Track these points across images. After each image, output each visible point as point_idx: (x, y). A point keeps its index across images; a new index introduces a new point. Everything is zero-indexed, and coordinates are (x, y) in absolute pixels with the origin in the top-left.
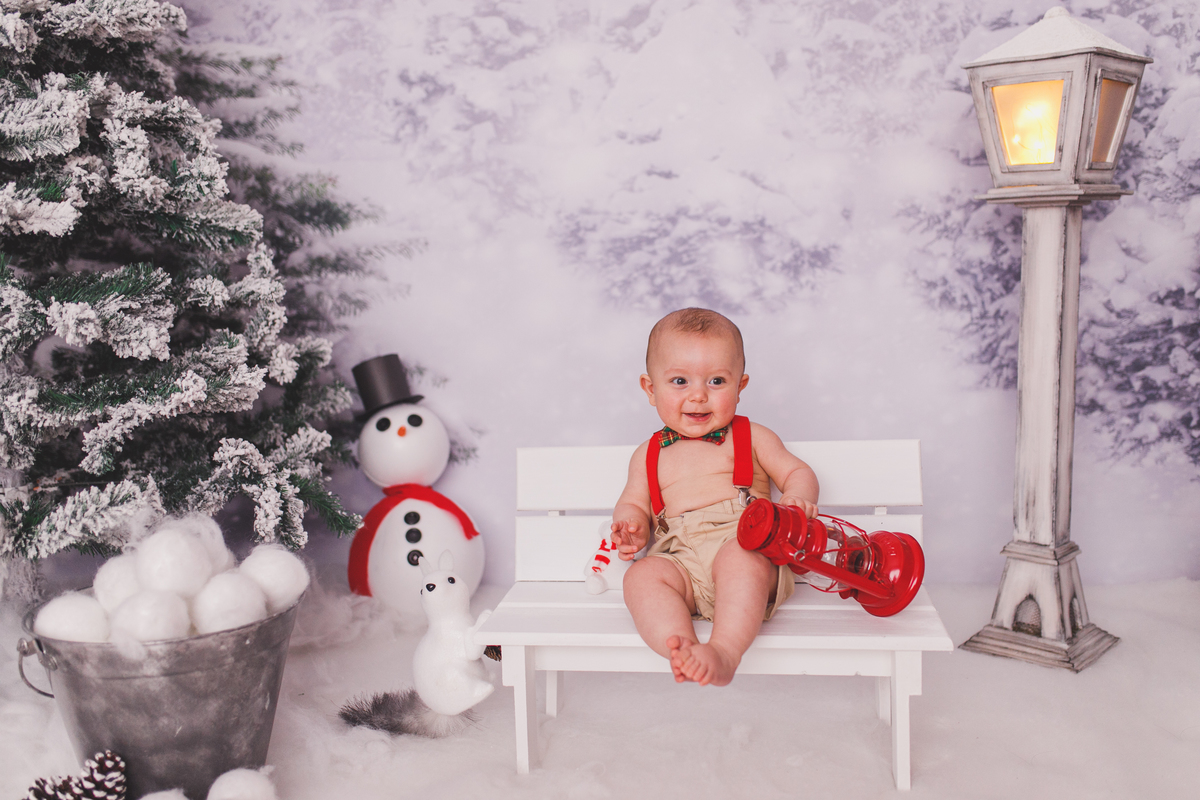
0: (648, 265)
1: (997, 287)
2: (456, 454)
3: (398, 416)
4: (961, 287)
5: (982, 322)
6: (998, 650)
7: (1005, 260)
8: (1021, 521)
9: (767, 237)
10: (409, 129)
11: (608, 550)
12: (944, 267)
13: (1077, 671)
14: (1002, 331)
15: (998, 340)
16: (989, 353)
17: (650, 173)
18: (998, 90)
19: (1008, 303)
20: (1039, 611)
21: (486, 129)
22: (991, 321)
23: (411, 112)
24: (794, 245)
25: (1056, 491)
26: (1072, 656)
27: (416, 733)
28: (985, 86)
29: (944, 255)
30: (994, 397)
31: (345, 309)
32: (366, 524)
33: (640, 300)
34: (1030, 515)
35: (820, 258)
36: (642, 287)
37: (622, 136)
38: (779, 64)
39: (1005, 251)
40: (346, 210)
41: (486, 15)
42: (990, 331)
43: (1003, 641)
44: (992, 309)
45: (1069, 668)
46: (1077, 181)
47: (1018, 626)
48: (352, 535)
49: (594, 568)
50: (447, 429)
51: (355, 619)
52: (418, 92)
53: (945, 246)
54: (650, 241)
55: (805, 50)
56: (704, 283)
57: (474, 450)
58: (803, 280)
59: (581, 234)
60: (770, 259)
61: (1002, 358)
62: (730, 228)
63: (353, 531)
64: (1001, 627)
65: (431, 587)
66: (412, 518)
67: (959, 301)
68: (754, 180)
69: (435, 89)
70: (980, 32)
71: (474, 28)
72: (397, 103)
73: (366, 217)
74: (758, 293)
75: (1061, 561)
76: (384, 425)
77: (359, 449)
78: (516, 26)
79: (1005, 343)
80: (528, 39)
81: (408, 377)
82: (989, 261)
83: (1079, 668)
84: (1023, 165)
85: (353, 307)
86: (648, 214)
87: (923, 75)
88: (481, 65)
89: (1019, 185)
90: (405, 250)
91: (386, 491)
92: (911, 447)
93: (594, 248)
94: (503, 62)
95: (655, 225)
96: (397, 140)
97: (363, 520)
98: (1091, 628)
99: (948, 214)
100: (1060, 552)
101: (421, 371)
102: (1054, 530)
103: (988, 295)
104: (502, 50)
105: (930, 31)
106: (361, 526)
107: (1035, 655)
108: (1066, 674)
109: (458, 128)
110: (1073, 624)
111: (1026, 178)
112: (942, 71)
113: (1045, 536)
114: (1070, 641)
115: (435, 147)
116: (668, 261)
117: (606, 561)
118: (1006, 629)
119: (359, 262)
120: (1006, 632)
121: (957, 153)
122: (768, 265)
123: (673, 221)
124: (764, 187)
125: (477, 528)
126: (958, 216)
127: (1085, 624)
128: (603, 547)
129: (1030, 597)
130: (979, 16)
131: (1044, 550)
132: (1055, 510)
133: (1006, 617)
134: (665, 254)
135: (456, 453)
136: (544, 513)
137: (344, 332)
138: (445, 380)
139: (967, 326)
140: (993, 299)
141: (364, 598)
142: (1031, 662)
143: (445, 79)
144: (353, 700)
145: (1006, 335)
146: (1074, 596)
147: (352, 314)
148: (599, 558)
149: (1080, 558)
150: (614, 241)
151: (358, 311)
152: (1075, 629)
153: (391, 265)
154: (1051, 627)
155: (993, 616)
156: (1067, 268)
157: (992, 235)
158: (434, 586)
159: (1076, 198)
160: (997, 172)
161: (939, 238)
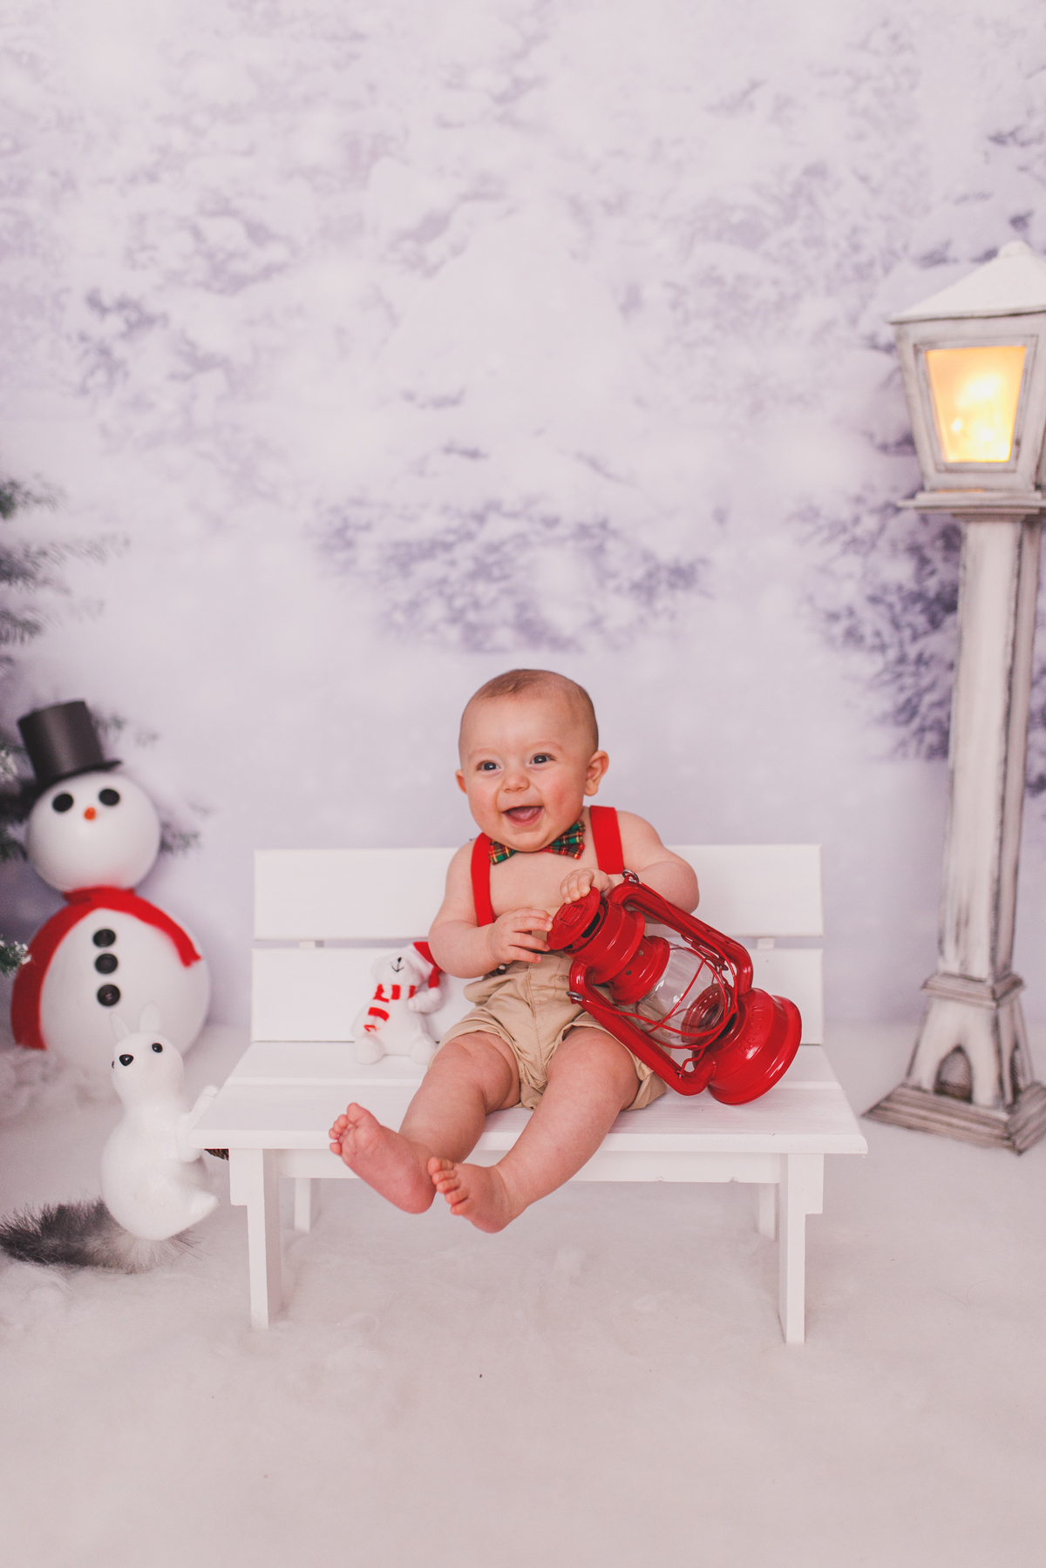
0: (444, 581)
1: (921, 621)
2: (170, 842)
3: (85, 791)
4: (872, 620)
5: (900, 668)
6: (914, 1121)
7: (932, 585)
8: (949, 946)
9: (611, 545)
10: (101, 376)
11: (387, 1000)
12: (849, 593)
13: (1020, 1152)
14: (925, 681)
15: (920, 694)
16: (908, 711)
17: (448, 450)
18: (934, 356)
19: (935, 643)
20: (969, 1069)
21: (212, 382)
22: (910, 668)
23: (105, 352)
24: (647, 556)
25: (996, 907)
26: (1012, 1130)
27: (104, 1266)
28: (917, 350)
29: (850, 576)
30: (913, 771)
31: (8, 633)
32: (34, 958)
33: (433, 629)
34: (962, 937)
35: (683, 576)
36: (436, 611)
37: (409, 397)
38: (631, 303)
39: (933, 573)
40: (8, 491)
41: (214, 214)
42: (908, 681)
43: (922, 1108)
44: (912, 651)
45: (1008, 1147)
46: (1038, 487)
47: (941, 1088)
48: (12, 974)
49: (368, 1027)
50: (157, 806)
51: (20, 1083)
52: (115, 323)
53: (852, 564)
54: (448, 547)
55: (669, 285)
56: (522, 607)
57: (196, 836)
58: (659, 605)
59: (350, 534)
60: (613, 575)
61: (924, 719)
62: (560, 531)
63: (15, 969)
64: (919, 1089)
65: (126, 1060)
66: (105, 937)
67: (870, 640)
68: (594, 464)
69: (140, 320)
70: (907, 270)
71: (197, 234)
72: (83, 338)
73: (38, 501)
74: (596, 623)
75: (1001, 1002)
76: (64, 803)
77: (28, 833)
78: (258, 233)
79: (929, 698)
80: (275, 253)
81: (101, 732)
82: (911, 585)
83: (1022, 1147)
84: (966, 463)
85: (19, 631)
86: (445, 509)
87: (828, 326)
88: (206, 286)
89: (960, 489)
90: (96, 550)
91: (67, 896)
92: (809, 855)
93: (368, 555)
94: (238, 284)
95: (455, 523)
96: (84, 391)
97: (29, 952)
98: (1036, 1089)
99: (857, 520)
100: (1000, 989)
101: (119, 723)
102: (993, 960)
103: (907, 633)
104: (238, 267)
105: (839, 266)
106: (26, 960)
107: (964, 1129)
108: (1006, 1157)
109: (173, 377)
110: (1014, 1088)
111: (970, 480)
112: (853, 321)
113: (981, 967)
114: (1011, 1108)
115: (139, 403)
116: (473, 576)
117: (384, 1015)
118: (925, 1091)
119: (29, 566)
120: (926, 1096)
121: (870, 436)
122: (612, 584)
123: (480, 518)
124: (608, 476)
125: (198, 949)
126: (870, 523)
127: (1029, 1082)
128: (379, 994)
129: (959, 1050)
130: (905, 248)
131: (979, 987)
132: (995, 933)
133: (925, 1075)
134: (467, 565)
135: (169, 839)
136: (293, 943)
137: (7, 667)
138: (154, 737)
139: (879, 674)
140: (915, 637)
141: (34, 1054)
142: (960, 1140)
143: (154, 305)
144: (13, 1216)
145: (931, 687)
146: (1016, 1047)
147: (18, 639)
148: (374, 1012)
149: (1025, 996)
150: (397, 545)
151: (27, 637)
152: (1016, 1091)
153: (76, 573)
154: (985, 1090)
155: (909, 1072)
156: (1020, 605)
157: (915, 550)
158: (131, 1058)
159: (1036, 511)
160: (930, 469)
161: (844, 552)
